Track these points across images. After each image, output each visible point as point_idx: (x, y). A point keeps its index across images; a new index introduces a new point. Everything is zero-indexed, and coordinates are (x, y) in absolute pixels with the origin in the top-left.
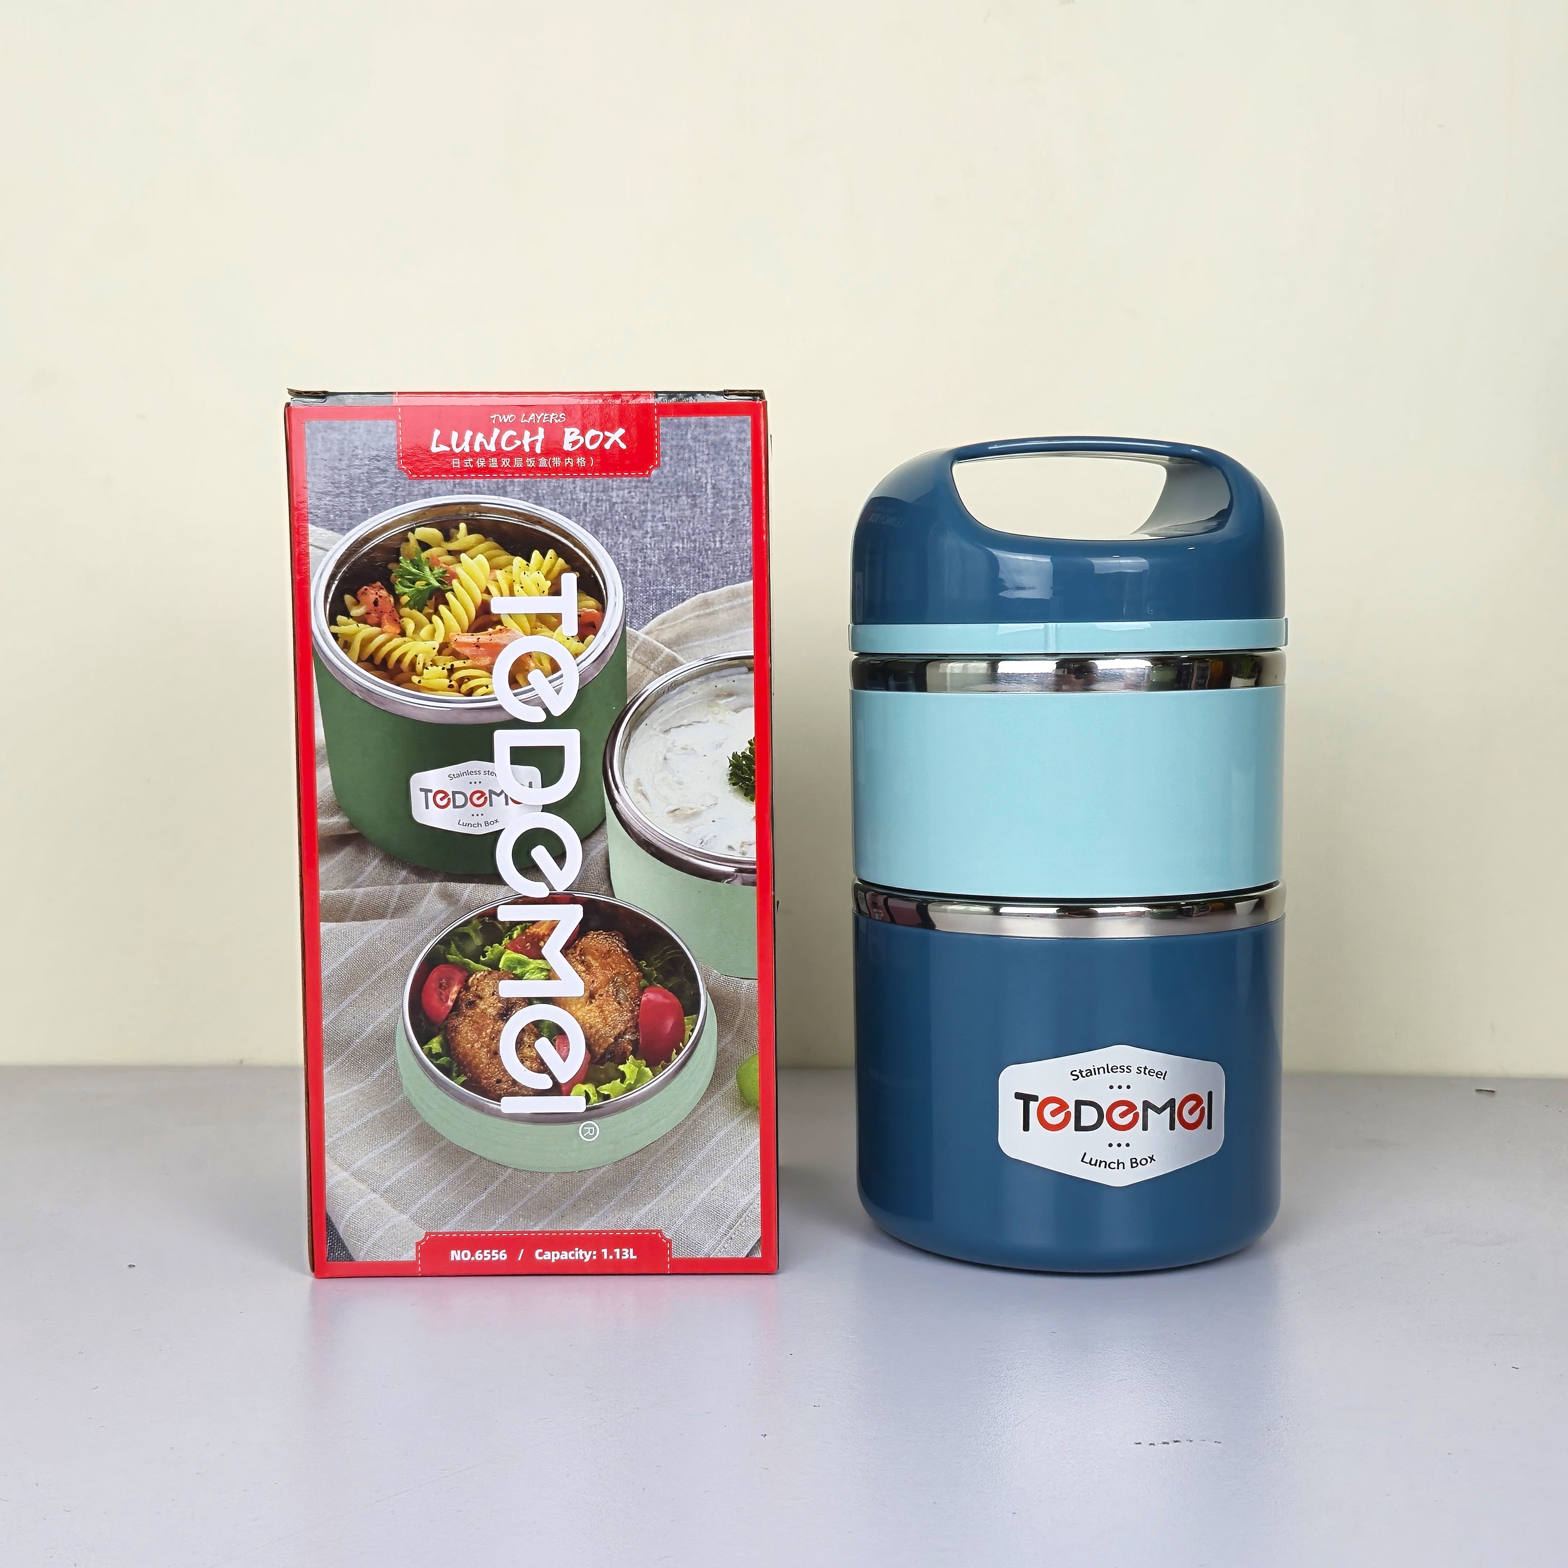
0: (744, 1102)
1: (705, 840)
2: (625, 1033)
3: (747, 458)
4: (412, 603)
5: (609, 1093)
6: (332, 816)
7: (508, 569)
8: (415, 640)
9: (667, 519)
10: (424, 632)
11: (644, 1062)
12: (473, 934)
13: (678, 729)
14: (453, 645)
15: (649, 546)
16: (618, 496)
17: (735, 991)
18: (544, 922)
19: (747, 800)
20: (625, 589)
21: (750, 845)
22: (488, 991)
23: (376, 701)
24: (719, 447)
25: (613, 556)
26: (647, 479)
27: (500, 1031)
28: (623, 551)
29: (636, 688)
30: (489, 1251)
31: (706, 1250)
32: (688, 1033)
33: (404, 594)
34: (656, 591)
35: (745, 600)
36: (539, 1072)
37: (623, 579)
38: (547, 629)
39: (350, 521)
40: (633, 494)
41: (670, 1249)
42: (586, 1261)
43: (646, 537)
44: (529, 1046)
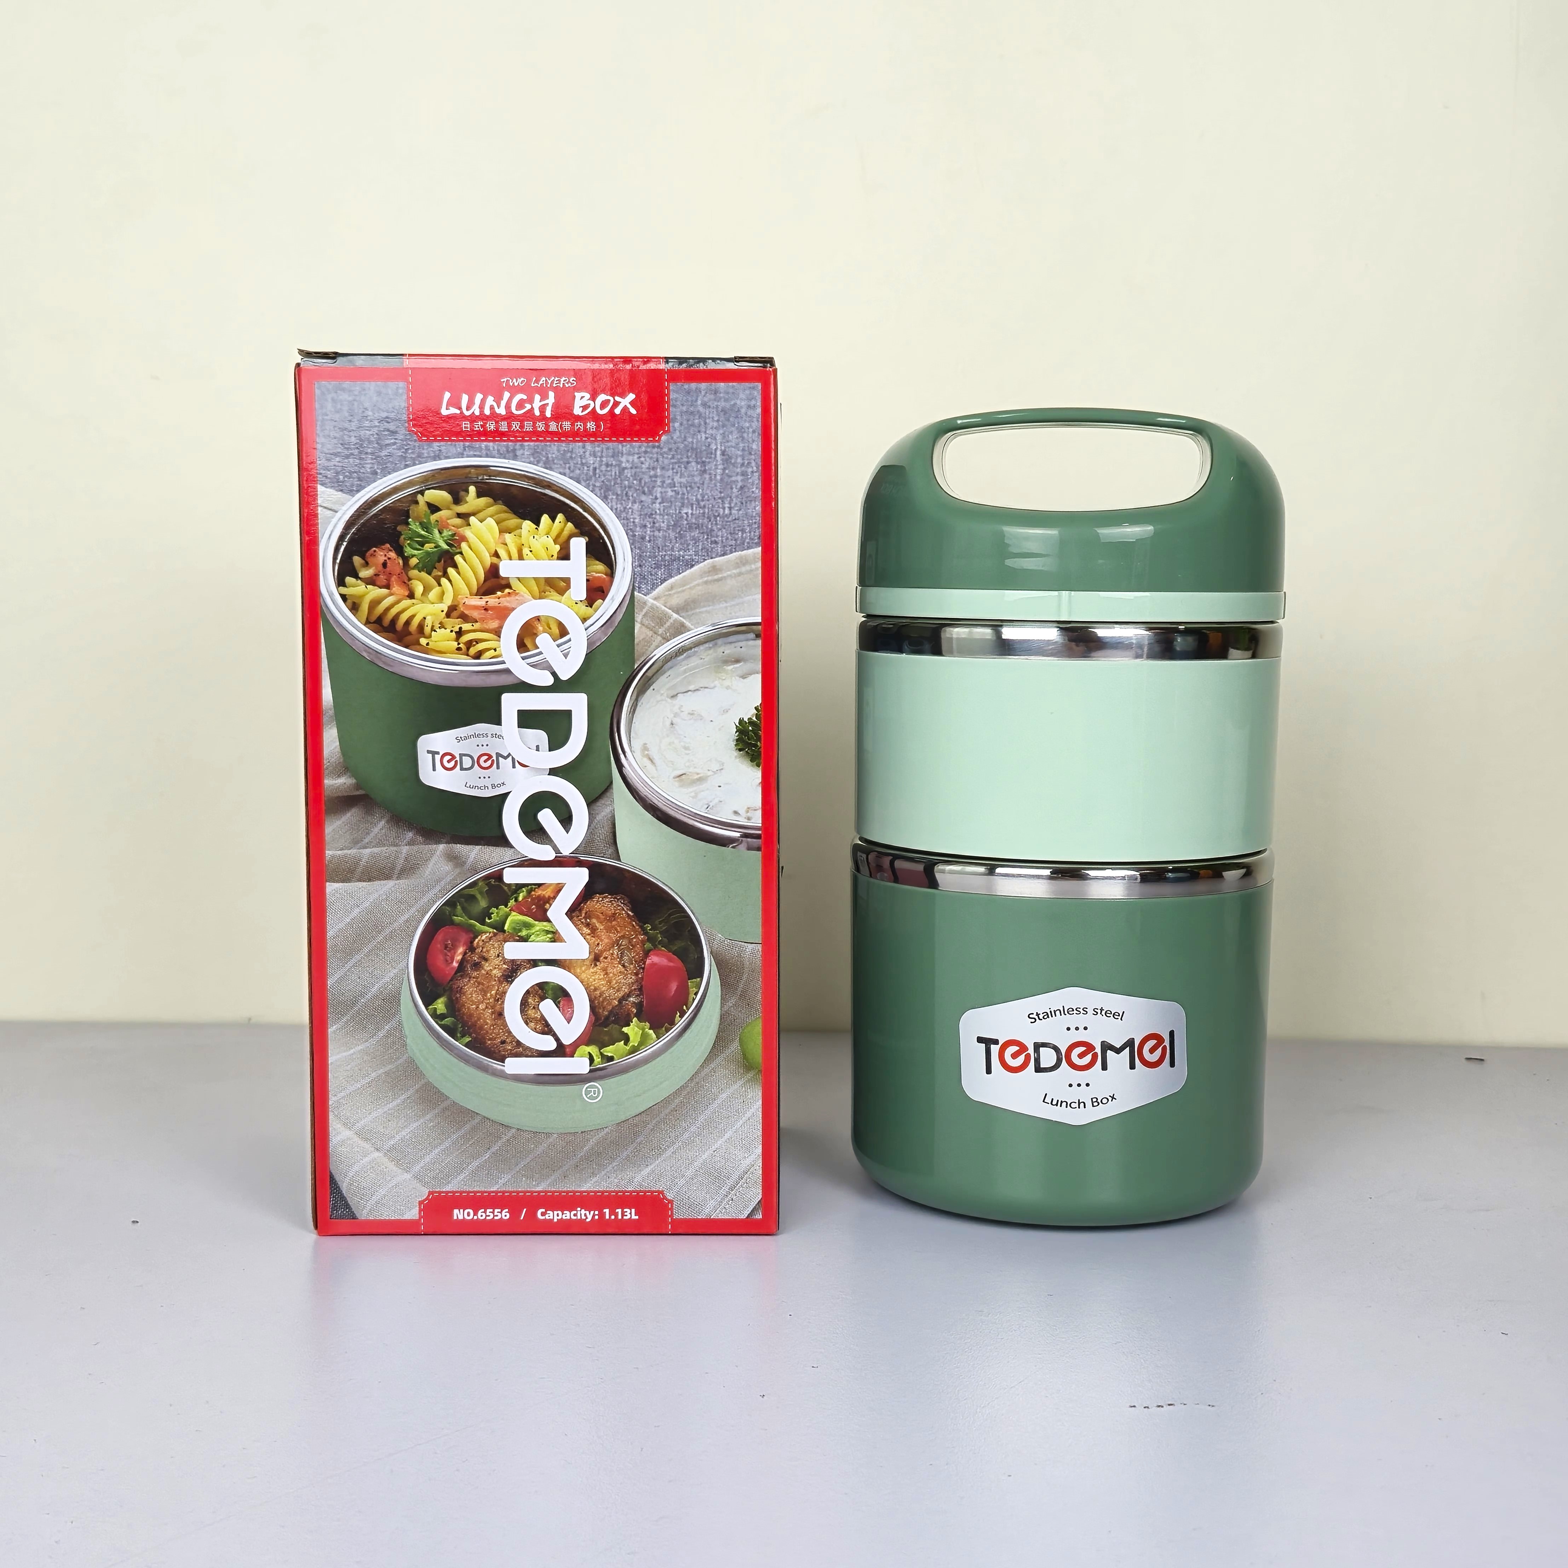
0: (746, 1065)
1: (711, 804)
2: (629, 995)
3: (757, 425)
4: (421, 565)
5: (612, 1055)
6: (339, 776)
7: (517, 532)
8: (423, 603)
9: (677, 485)
10: (433, 594)
11: (647, 1024)
12: (479, 896)
13: (685, 694)
14: (461, 608)
15: (658, 511)
16: (628, 461)
17: (740, 956)
18: (551, 884)
19: (752, 766)
20: (634, 554)
21: (755, 810)
22: (493, 953)
23: (384, 663)
24: (729, 414)
25: (622, 521)
26: (657, 444)
27: (505, 993)
28: (632, 517)
29: (643, 653)
30: (491, 1210)
31: (707, 1211)
32: (692, 996)
33: (413, 556)
34: (664, 557)
35: (753, 567)
36: (543, 1033)
37: (631, 544)
38: (555, 594)
39: (358, 483)
40: (642, 459)
41: (672, 1209)
42: (588, 1220)
43: (655, 503)
44: (534, 1008)
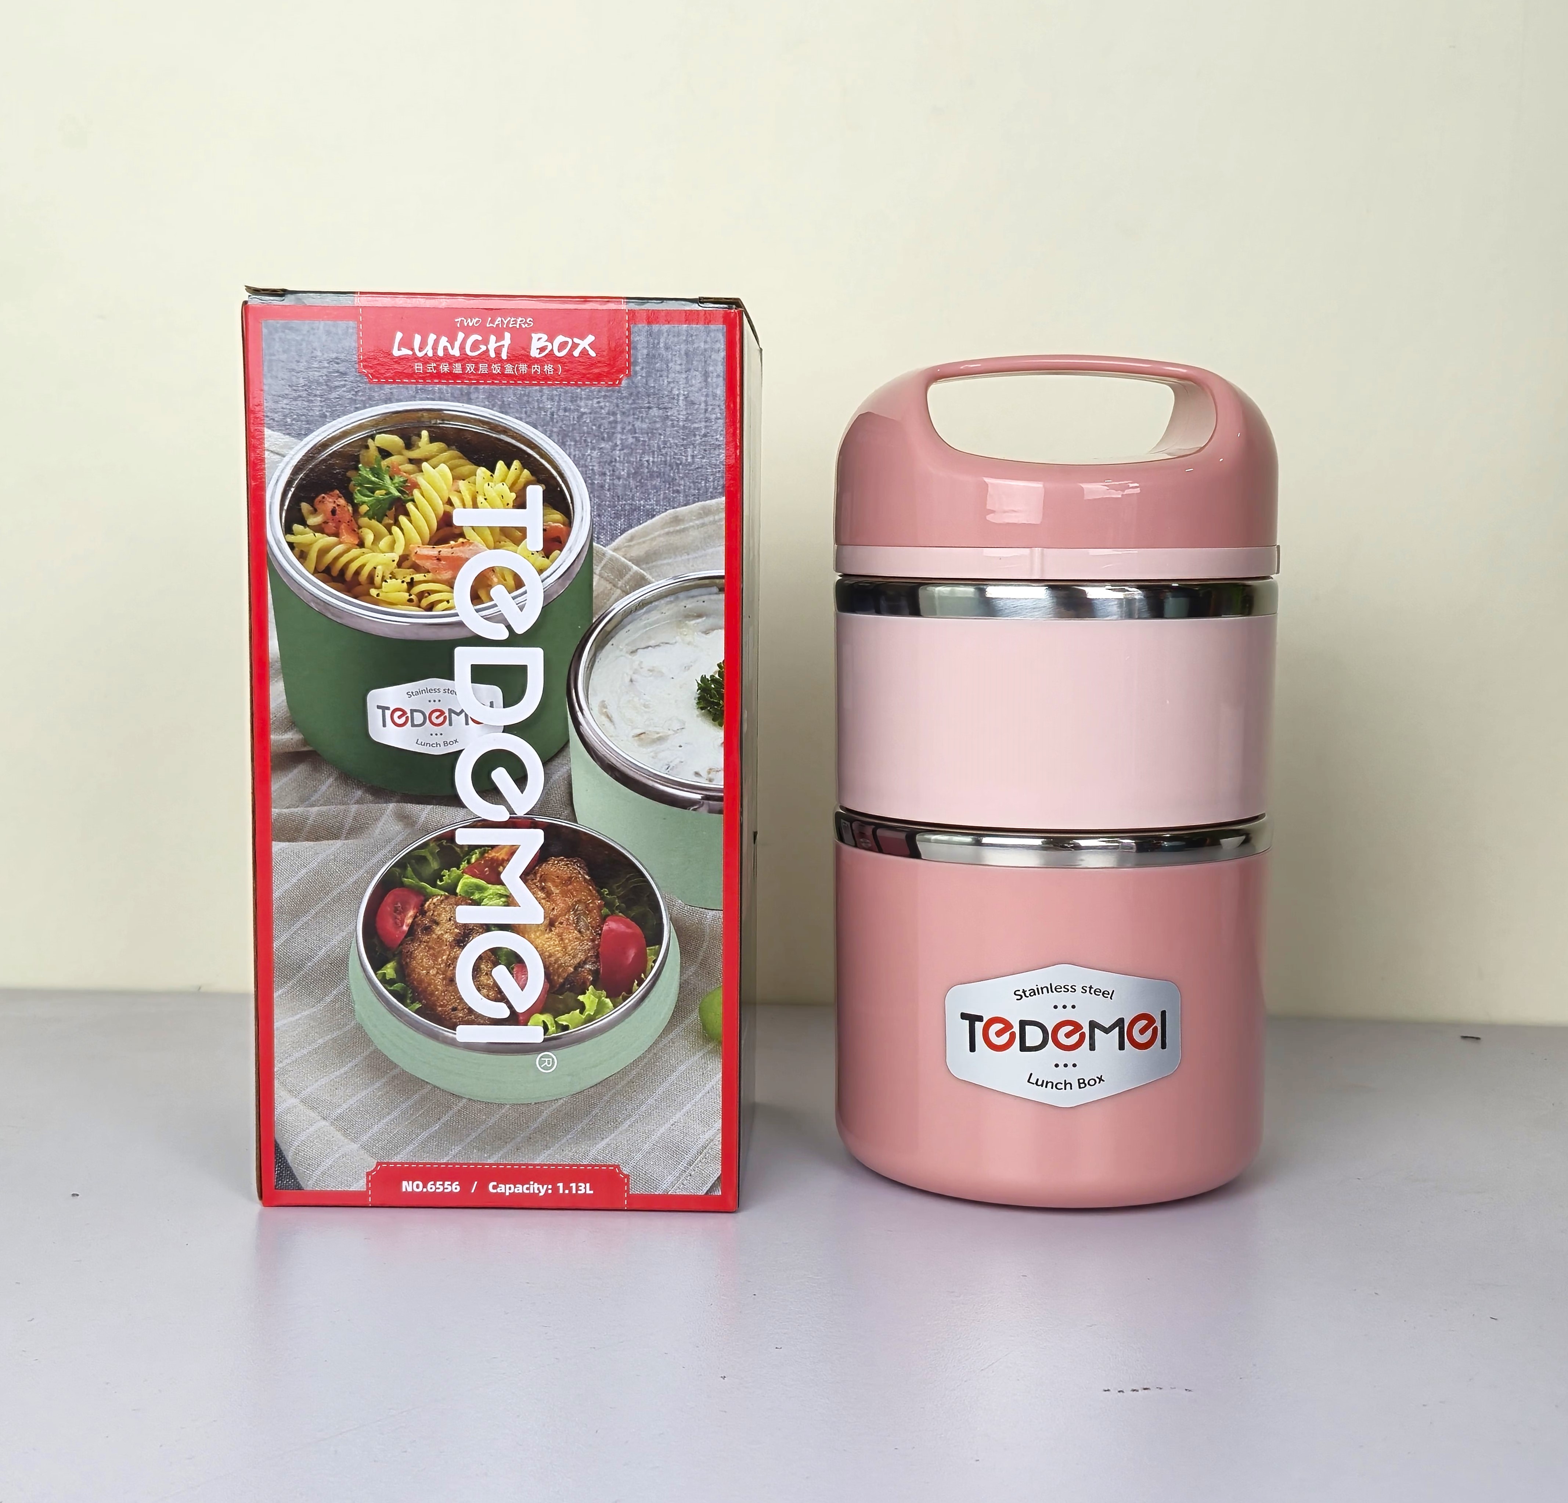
0: (705, 1035)
1: (672, 765)
2: (585, 962)
3: (722, 369)
4: (371, 513)
5: (567, 1024)
6: (286, 732)
7: (472, 479)
8: (374, 552)
9: (637, 431)
10: (384, 543)
11: (604, 993)
12: (430, 858)
13: (645, 650)
14: (413, 558)
15: (618, 458)
16: (586, 406)
17: (700, 922)
18: (504, 847)
19: (715, 725)
20: (592, 503)
21: (717, 771)
22: (444, 917)
23: (333, 614)
24: (692, 357)
25: (580, 469)
26: (618, 389)
27: (456, 958)
28: (590, 464)
29: (603, 606)
30: (441, 1183)
31: (664, 1187)
32: (651, 963)
33: (363, 503)
34: (624, 506)
35: (717, 517)
36: (495, 1001)
37: (590, 493)
38: (511, 544)
39: (307, 426)
40: (602, 404)
41: (628, 1184)
42: (541, 1194)
43: (614, 450)
44: (487, 974)
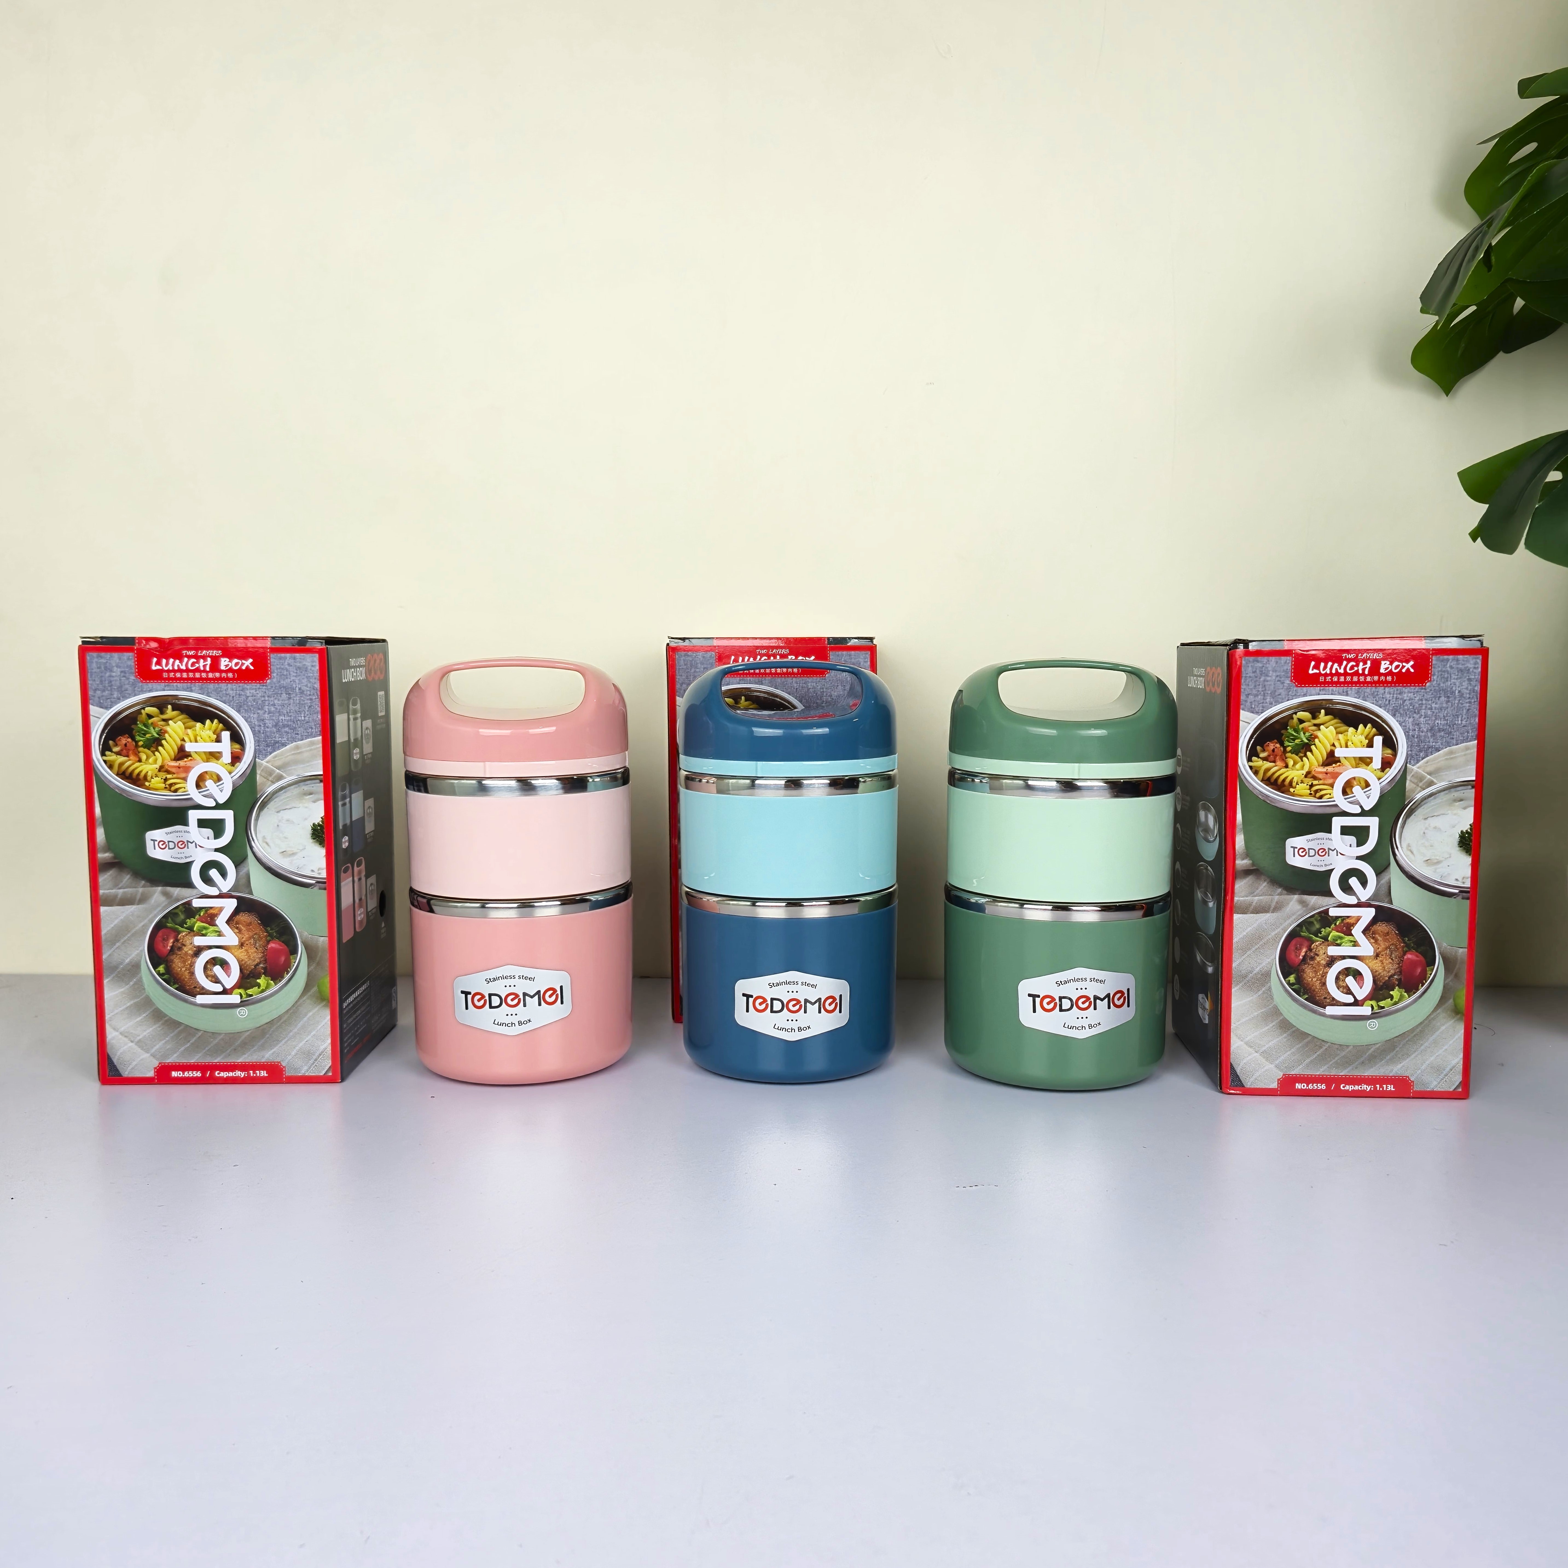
0: (1456, 1011)
1: (1443, 875)
2: (1395, 975)
3: (1478, 677)
4: (1292, 751)
5: (1384, 1005)
6: (1244, 860)
7: (1346, 733)
8: (1293, 769)
9: (1433, 708)
10: (1298, 766)
11: (1404, 990)
12: (1315, 922)
13: (1432, 818)
14: (1313, 773)
15: (1422, 722)
16: (1407, 696)
17: (1456, 954)
18: (1354, 917)
19: (1466, 855)
20: (1407, 744)
21: (1465, 878)
22: (1321, 952)
23: (1271, 801)
25: (1404, 729)
26: (1424, 687)
27: (1327, 972)
29: (1409, 798)
31: (1432, 1087)
32: (1429, 975)
33: (1289, 746)
34: (1424, 746)
35: (1472, 751)
36: (1347, 994)
37: (1406, 738)
38: (1365, 765)
39: (1263, 709)
40: (1416, 695)
41: (1413, 1085)
43: (1421, 718)
44: (1343, 981)
